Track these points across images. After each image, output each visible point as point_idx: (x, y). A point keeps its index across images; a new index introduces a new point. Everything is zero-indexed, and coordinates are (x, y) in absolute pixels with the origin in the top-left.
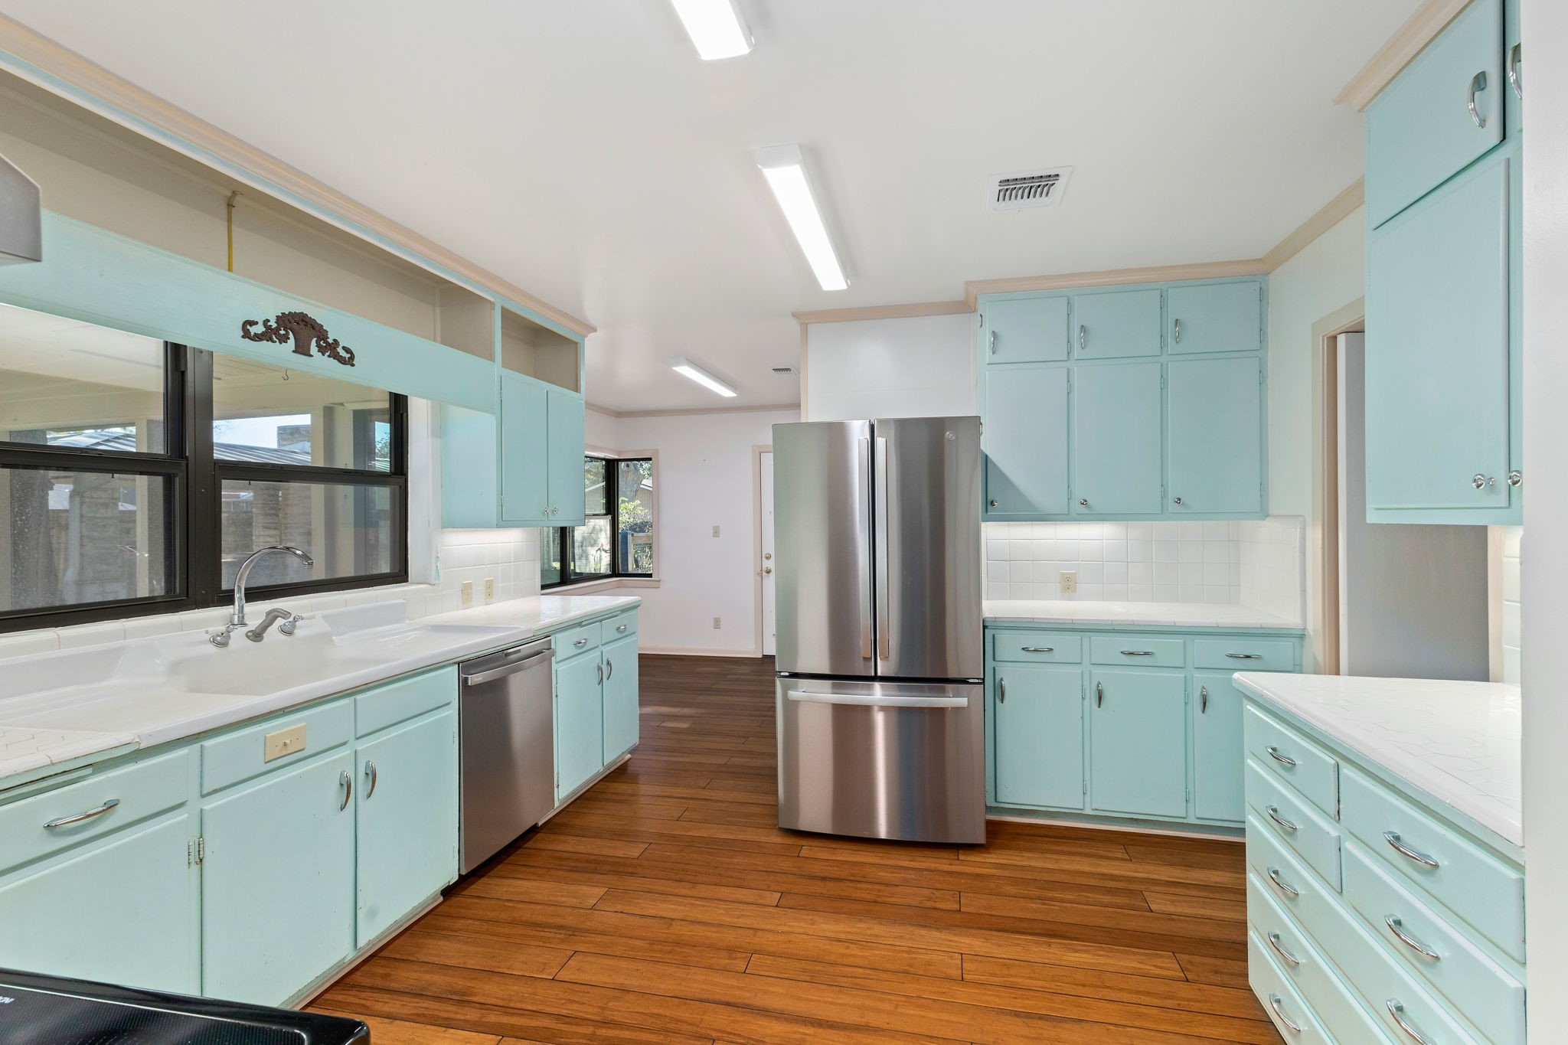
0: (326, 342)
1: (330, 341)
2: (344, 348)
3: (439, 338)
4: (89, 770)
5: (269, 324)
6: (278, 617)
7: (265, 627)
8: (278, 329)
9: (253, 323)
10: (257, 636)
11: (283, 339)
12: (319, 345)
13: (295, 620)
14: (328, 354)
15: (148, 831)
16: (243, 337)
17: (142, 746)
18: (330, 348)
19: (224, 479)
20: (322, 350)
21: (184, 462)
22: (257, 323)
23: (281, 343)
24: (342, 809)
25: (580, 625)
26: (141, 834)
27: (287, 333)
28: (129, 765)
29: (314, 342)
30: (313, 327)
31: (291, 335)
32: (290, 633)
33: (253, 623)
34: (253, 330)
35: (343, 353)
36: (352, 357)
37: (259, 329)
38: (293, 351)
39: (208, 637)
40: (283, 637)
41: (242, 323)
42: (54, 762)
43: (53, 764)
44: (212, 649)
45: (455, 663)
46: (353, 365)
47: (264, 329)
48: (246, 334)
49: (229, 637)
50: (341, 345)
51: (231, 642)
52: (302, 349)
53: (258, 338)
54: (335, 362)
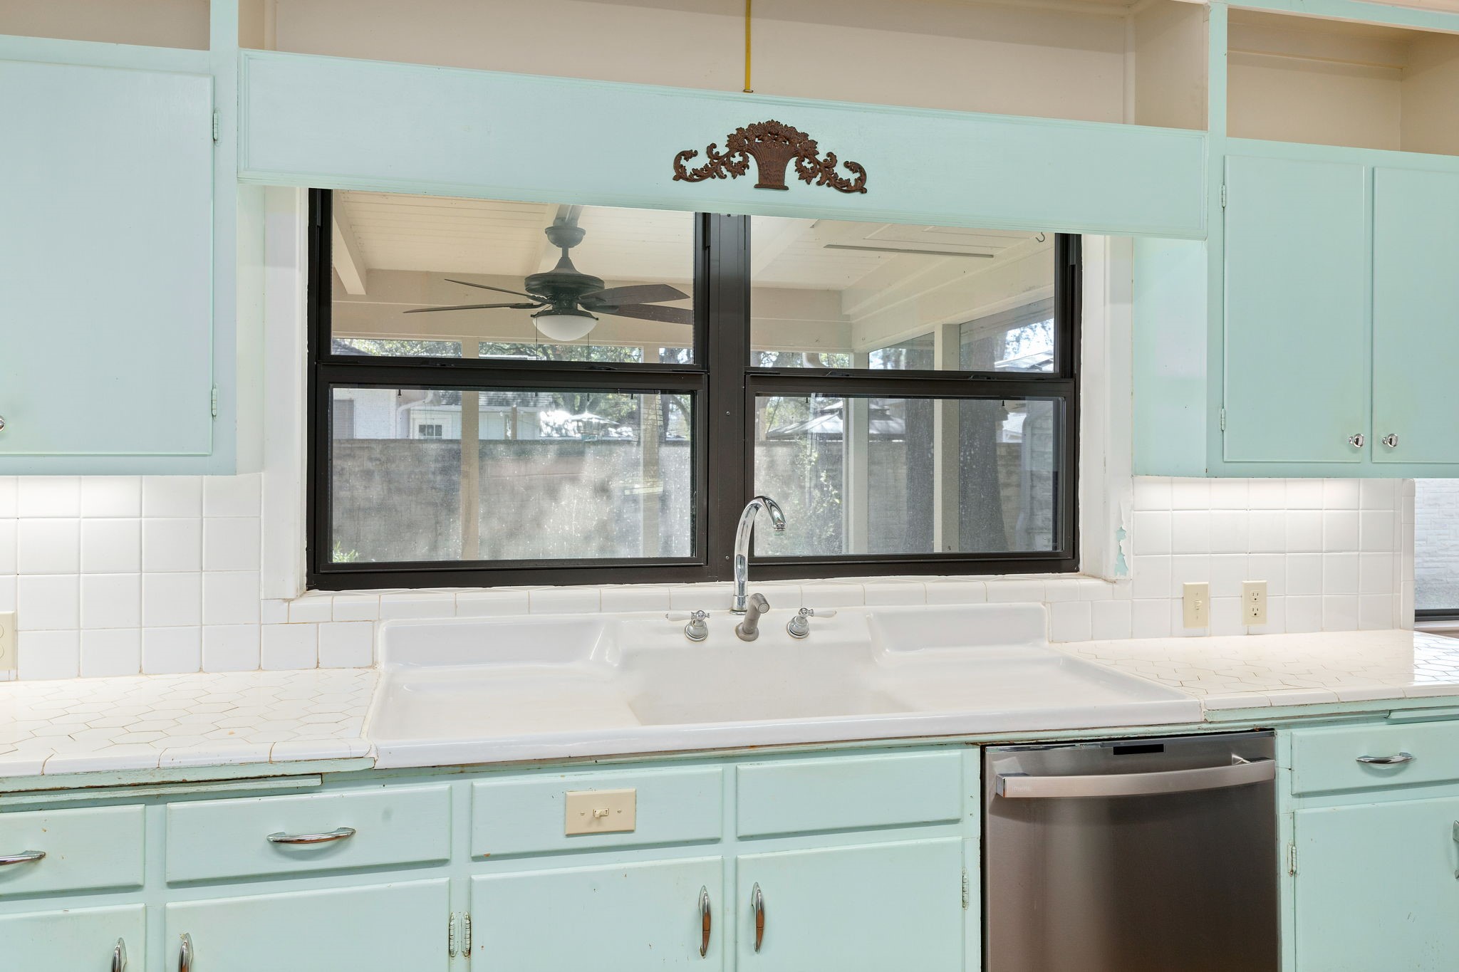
0: (813, 161)
2: (847, 165)
3: (1131, 114)
4: (316, 782)
5: (715, 151)
7: (751, 620)
8: (728, 155)
9: (689, 155)
10: (748, 632)
11: (740, 170)
12: (800, 169)
14: (818, 178)
15: (394, 885)
16: (676, 178)
17: (378, 766)
18: (823, 172)
19: (758, 395)
20: (805, 175)
21: (704, 374)
22: (695, 154)
23: (734, 177)
24: (704, 952)
25: (1385, 716)
26: (384, 886)
27: (746, 159)
28: (375, 786)
29: (791, 164)
30: (791, 141)
31: (752, 161)
32: (800, 635)
34: (690, 165)
35: (842, 173)
36: (862, 179)
37: (701, 161)
38: (757, 187)
40: (788, 639)
41: (675, 156)
42: (273, 760)
43: (271, 762)
44: (684, 641)
45: (974, 744)
46: (863, 191)
47: (708, 161)
48: (680, 174)
50: (842, 160)
51: (710, 636)
52: (771, 180)
53: (700, 175)
54: (831, 193)
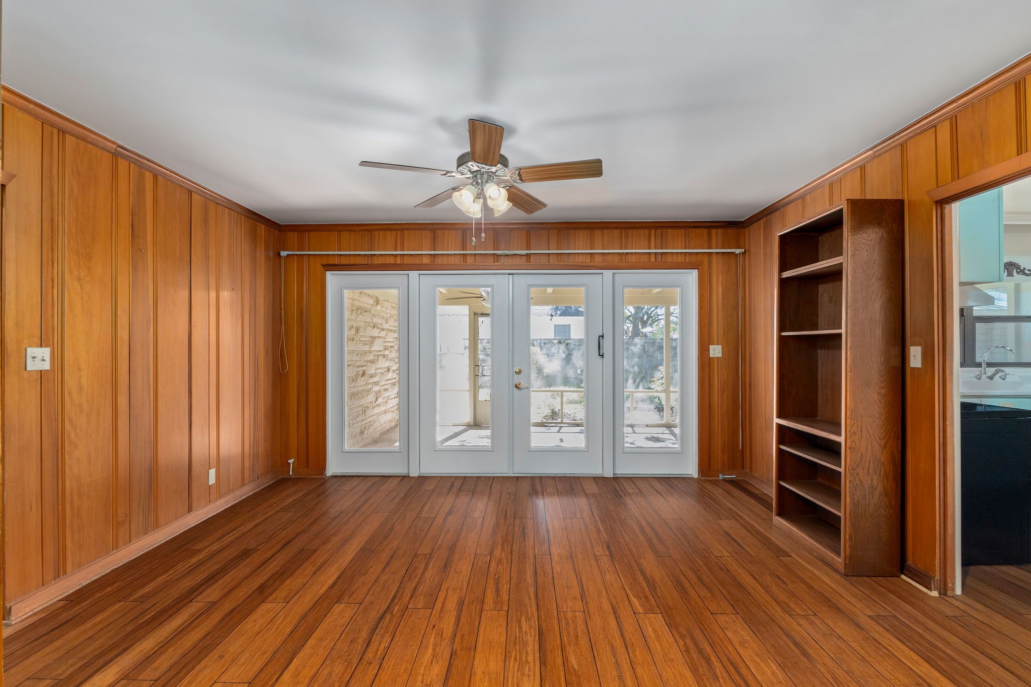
0: (1019, 269)
1: (1022, 269)
2: (1028, 270)
6: (999, 372)
7: (994, 375)
10: (991, 378)
13: (1006, 374)
20: (1018, 273)
21: (964, 318)
29: (1016, 271)
30: (1015, 266)
32: (1004, 379)
33: (989, 374)
39: (974, 375)
40: (1001, 380)
44: (975, 380)
49: (981, 377)
50: (1027, 269)
51: (982, 378)
